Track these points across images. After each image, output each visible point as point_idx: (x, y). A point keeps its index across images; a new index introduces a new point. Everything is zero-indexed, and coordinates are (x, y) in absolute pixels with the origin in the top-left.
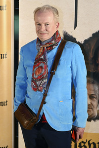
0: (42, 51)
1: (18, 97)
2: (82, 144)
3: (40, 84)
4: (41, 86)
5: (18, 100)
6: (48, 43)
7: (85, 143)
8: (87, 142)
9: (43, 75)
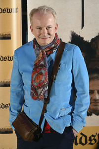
0: (41, 56)
1: (14, 106)
2: (92, 138)
3: (41, 93)
4: (42, 94)
5: (14, 109)
6: (48, 47)
7: (94, 136)
8: (97, 136)
9: (43, 82)
